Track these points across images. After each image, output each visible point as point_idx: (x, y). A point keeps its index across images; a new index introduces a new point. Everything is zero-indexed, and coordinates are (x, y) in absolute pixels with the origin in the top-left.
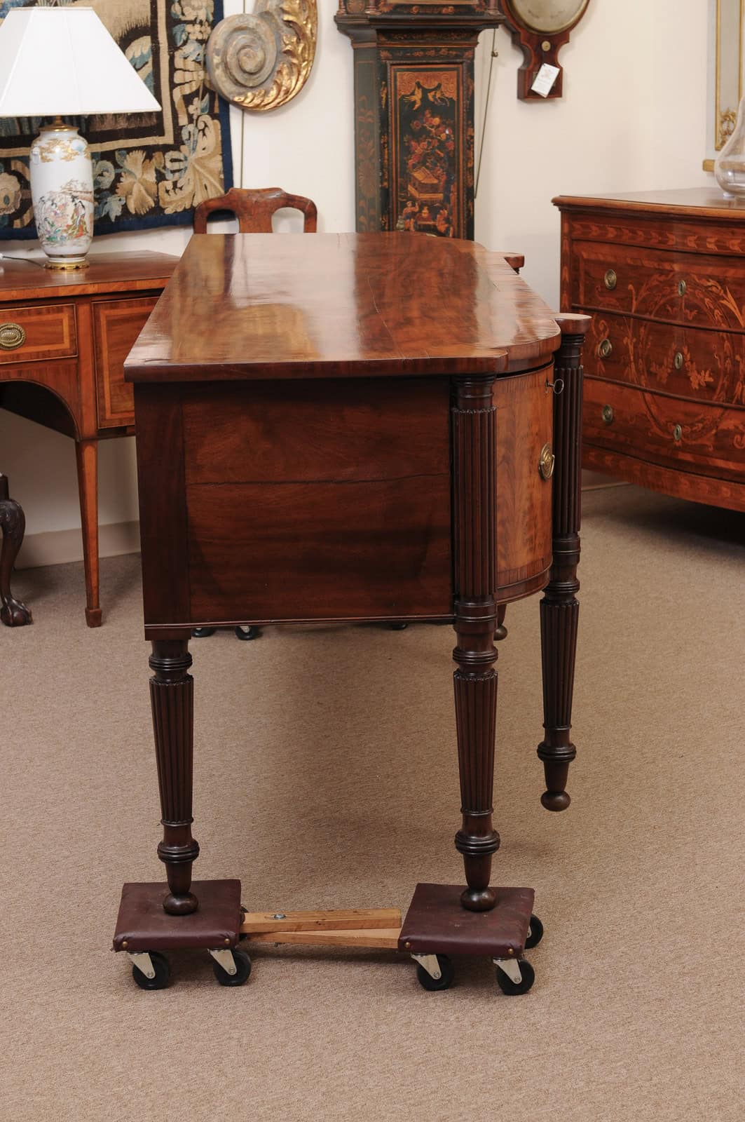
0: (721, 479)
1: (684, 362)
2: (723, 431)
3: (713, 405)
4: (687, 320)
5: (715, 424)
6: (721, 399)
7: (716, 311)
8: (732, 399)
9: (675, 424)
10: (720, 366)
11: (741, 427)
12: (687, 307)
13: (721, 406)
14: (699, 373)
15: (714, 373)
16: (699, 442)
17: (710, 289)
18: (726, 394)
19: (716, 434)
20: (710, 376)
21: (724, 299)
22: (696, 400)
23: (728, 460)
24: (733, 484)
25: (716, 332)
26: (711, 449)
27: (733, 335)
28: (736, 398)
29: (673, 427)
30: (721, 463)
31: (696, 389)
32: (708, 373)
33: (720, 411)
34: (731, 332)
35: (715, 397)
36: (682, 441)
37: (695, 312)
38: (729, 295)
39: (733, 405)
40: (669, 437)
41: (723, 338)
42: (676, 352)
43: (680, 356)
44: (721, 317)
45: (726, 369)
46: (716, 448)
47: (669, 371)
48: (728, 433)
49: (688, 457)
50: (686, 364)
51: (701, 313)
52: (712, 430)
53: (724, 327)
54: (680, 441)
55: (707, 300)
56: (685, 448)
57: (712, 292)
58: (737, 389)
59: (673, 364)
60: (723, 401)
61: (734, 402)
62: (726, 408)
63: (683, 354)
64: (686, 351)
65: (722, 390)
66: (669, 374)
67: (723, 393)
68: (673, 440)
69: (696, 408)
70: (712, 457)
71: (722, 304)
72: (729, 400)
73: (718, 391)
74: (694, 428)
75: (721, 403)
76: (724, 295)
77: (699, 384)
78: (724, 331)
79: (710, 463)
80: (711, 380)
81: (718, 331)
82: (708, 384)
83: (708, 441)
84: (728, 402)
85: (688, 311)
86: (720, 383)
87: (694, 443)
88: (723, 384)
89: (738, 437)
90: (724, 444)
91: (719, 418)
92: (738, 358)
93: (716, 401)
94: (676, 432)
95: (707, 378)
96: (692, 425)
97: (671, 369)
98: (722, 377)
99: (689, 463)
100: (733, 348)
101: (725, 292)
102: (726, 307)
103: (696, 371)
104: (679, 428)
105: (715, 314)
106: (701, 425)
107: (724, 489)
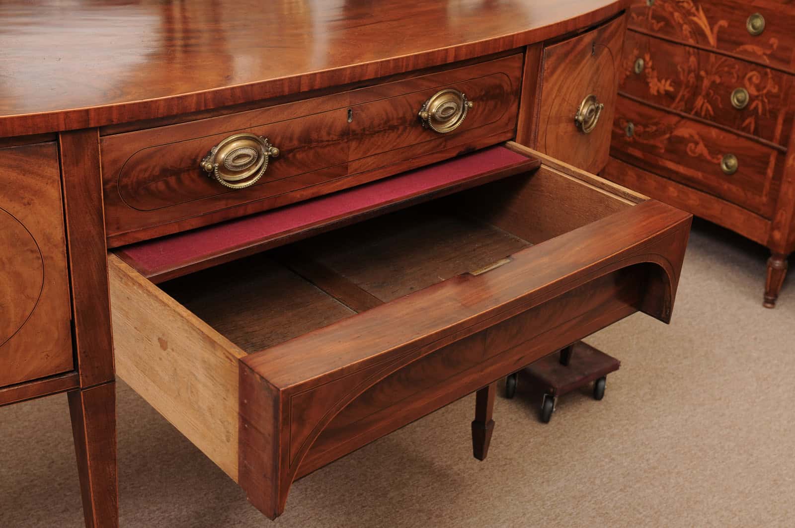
0: (670, 179)
1: (645, 67)
2: (677, 137)
3: (669, 113)
4: (652, 30)
5: (670, 129)
6: (680, 108)
7: (685, 27)
8: (691, 110)
9: (628, 122)
10: (682, 78)
11: (696, 137)
12: (654, 17)
13: (678, 115)
14: (659, 80)
15: (676, 83)
16: (652, 142)
17: (681, 4)
18: (686, 104)
19: (669, 139)
20: (670, 85)
21: (695, 15)
22: (652, 104)
23: (678, 163)
24: (681, 186)
25: (682, 47)
26: (663, 151)
27: (700, 51)
28: (695, 110)
29: (625, 124)
30: (671, 165)
31: (653, 95)
32: (668, 82)
33: (675, 119)
34: (698, 48)
35: (673, 105)
36: (634, 138)
37: (662, 24)
38: (701, 13)
39: (691, 116)
40: (621, 132)
41: (689, 53)
42: (637, 58)
43: (641, 62)
44: (690, 32)
45: (689, 81)
46: (668, 151)
47: (628, 73)
48: (682, 140)
49: (638, 153)
50: (647, 71)
51: (668, 24)
52: (665, 133)
53: (691, 42)
54: (631, 139)
55: (676, 14)
56: (635, 144)
57: (684, 8)
58: (697, 103)
59: (633, 68)
60: (681, 110)
61: (693, 112)
62: (683, 117)
63: (644, 60)
64: (647, 57)
65: (681, 100)
66: (627, 77)
67: (683, 103)
68: (624, 135)
69: (651, 112)
70: (661, 157)
71: (692, 21)
72: (689, 110)
73: (677, 100)
74: (647, 129)
75: (678, 112)
76: (696, 13)
77: (658, 91)
78: (690, 46)
79: (660, 163)
80: (671, 89)
81: (685, 45)
82: (667, 93)
83: (661, 143)
84: (685, 112)
85: (654, 21)
86: (681, 94)
87: (645, 142)
88: (683, 96)
89: (692, 145)
90: (676, 148)
91: (675, 125)
92: (702, 73)
93: (675, 109)
94: (627, 130)
95: (666, 86)
96: (646, 126)
97: (630, 72)
98: (683, 87)
99: (637, 158)
100: (699, 64)
101: (697, 10)
102: (696, 24)
103: (656, 80)
104: (632, 126)
105: (684, 28)
106: (654, 128)
107: (671, 189)
